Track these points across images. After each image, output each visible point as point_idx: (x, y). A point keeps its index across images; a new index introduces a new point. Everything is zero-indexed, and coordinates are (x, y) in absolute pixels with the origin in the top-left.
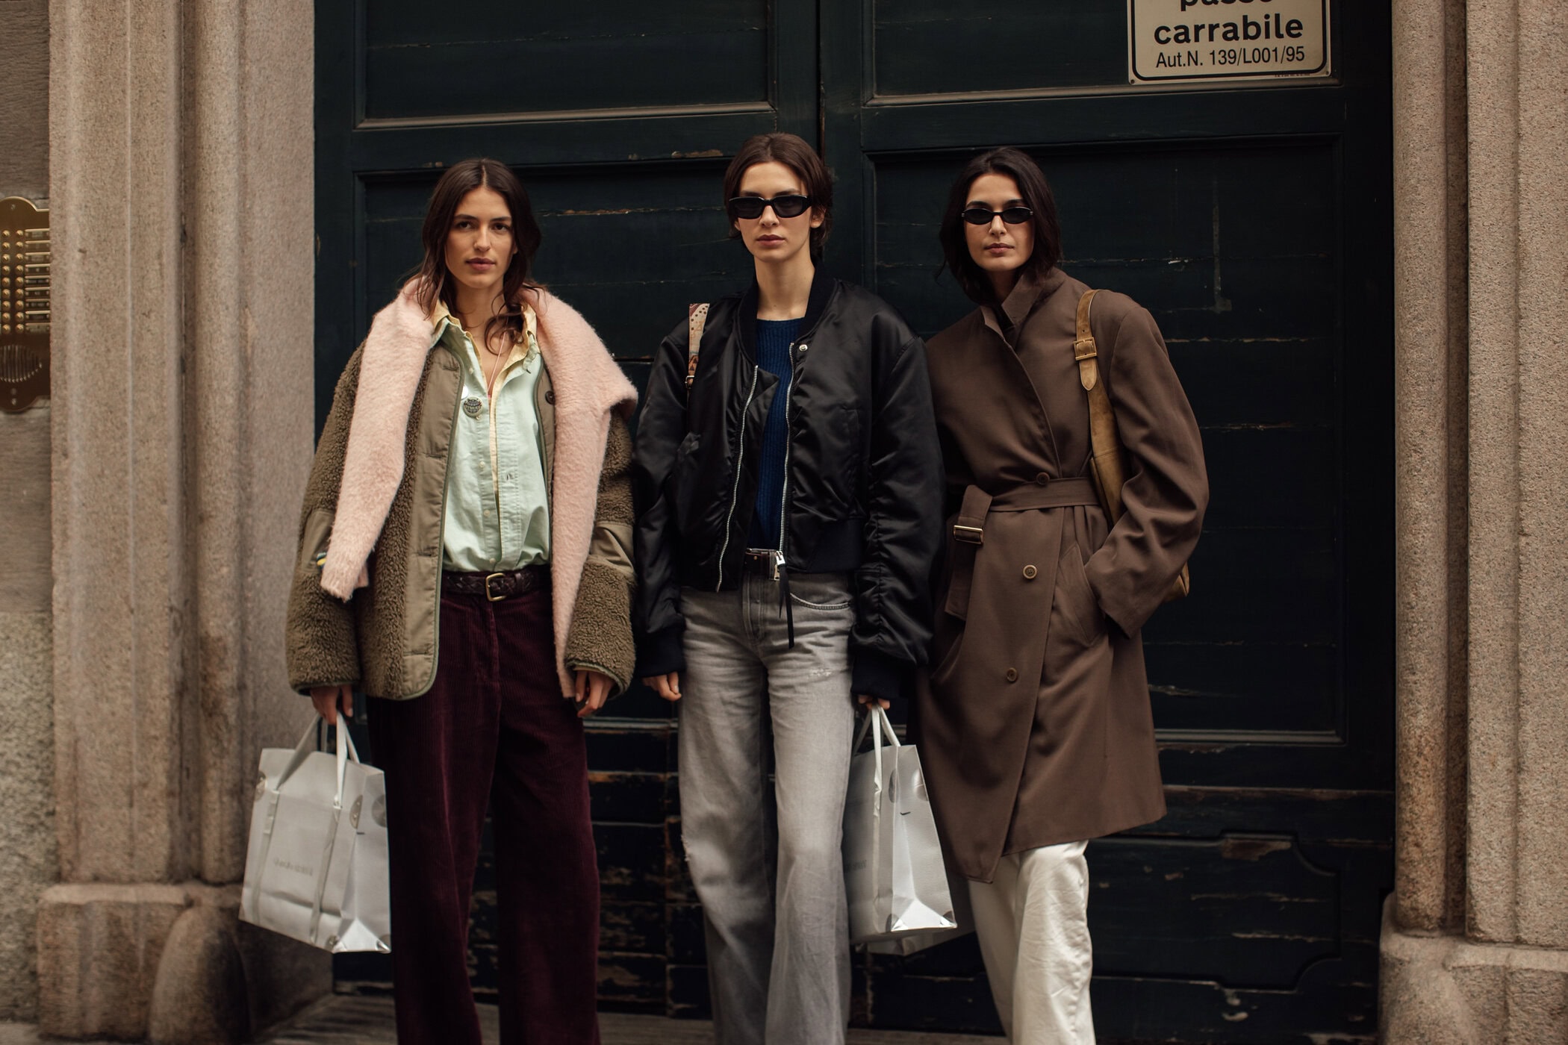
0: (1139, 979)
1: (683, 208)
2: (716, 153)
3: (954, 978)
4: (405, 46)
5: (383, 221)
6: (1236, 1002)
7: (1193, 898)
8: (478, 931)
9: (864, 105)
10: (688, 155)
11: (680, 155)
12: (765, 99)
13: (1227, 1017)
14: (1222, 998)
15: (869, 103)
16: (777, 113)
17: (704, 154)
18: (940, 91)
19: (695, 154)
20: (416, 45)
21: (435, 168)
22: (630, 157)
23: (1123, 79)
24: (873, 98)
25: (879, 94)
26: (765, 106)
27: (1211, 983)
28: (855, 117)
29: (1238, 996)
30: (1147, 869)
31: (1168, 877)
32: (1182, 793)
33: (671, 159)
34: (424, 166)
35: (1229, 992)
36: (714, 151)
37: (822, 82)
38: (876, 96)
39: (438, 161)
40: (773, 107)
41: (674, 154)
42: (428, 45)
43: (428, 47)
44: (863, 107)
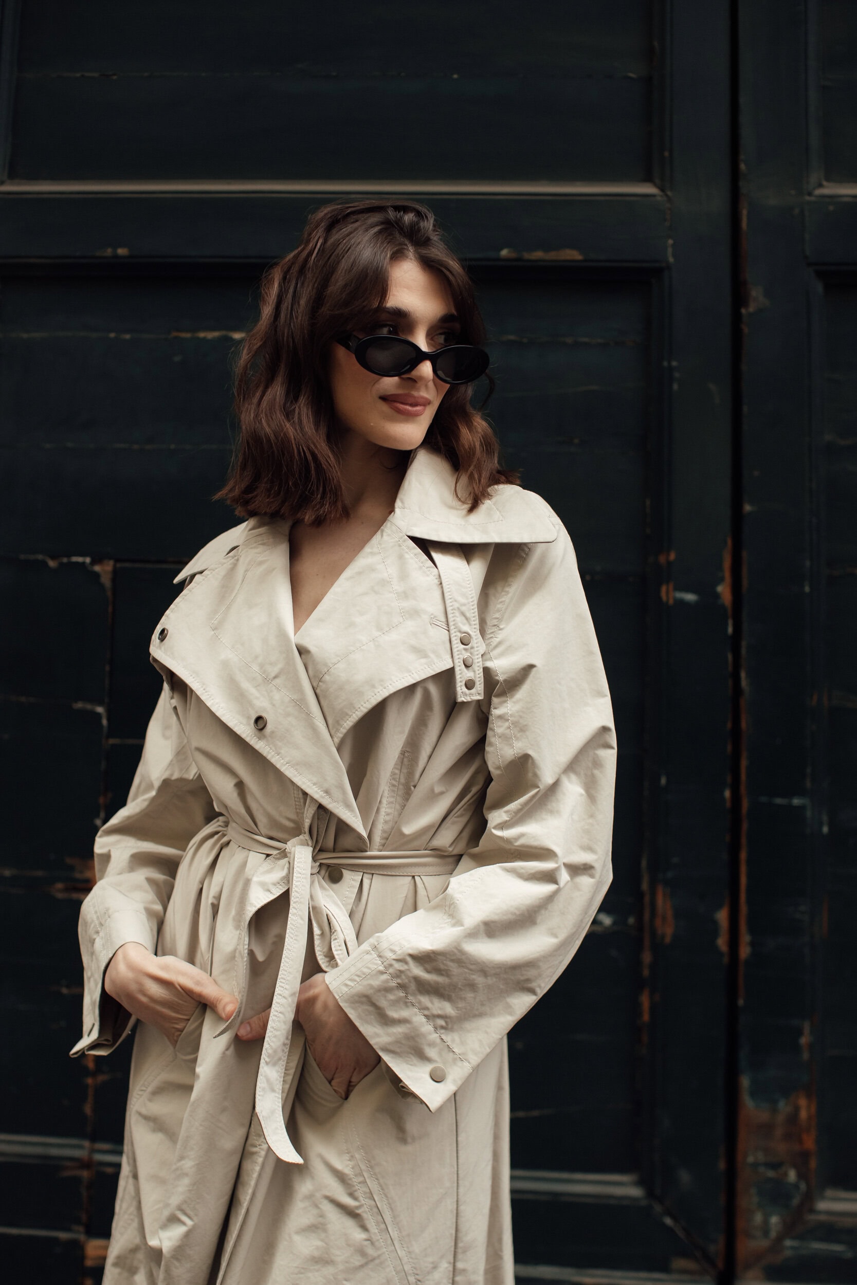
1: (512, 337)
2: (572, 255)
4: (78, 75)
5: (25, 336)
9: (810, 194)
10: (527, 256)
11: (514, 255)
12: (648, 178)
15: (818, 192)
16: (669, 199)
17: (552, 256)
19: (538, 255)
20: (96, 75)
21: (116, 256)
24: (820, 186)
25: (828, 179)
26: (649, 189)
28: (797, 211)
33: (499, 259)
34: (98, 254)
36: (568, 252)
37: (742, 157)
38: (825, 183)
39: (121, 246)
40: (662, 189)
41: (504, 253)
42: (114, 75)
43: (115, 77)
44: (807, 198)
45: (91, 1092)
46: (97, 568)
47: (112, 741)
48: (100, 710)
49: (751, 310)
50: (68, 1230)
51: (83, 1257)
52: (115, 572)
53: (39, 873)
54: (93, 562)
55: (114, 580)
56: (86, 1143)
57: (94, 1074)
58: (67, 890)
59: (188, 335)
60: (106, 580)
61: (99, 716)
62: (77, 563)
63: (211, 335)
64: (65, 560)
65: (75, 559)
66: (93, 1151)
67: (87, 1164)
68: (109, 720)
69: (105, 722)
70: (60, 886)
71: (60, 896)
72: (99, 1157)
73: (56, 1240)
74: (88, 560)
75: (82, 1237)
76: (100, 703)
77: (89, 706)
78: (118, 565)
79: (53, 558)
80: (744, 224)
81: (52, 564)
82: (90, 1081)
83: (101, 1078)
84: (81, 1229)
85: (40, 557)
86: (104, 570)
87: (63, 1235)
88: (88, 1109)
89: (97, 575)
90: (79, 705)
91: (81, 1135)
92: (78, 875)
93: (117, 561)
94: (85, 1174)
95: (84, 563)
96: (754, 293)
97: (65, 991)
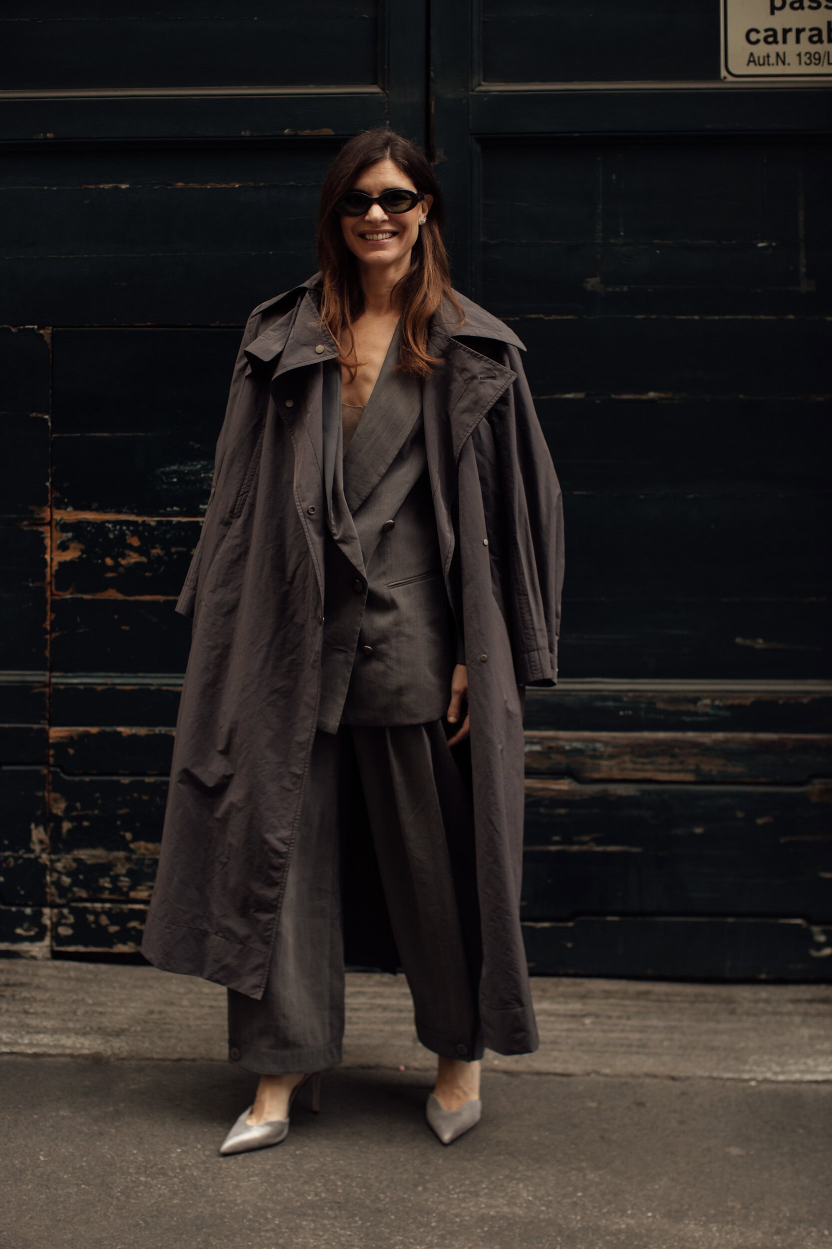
0: (731, 920)
1: (292, 183)
2: (328, 132)
3: (554, 924)
4: (16, 20)
6: (822, 938)
7: (783, 840)
8: (75, 889)
9: (473, 91)
10: (300, 133)
11: (293, 133)
12: (375, 82)
13: (814, 953)
14: (809, 936)
15: (478, 89)
16: (388, 95)
17: (316, 132)
18: (544, 80)
19: (307, 132)
20: (27, 20)
21: (46, 139)
22: (243, 133)
23: (714, 74)
24: (480, 85)
25: (484, 81)
26: (375, 89)
27: (799, 921)
28: (465, 101)
29: (825, 932)
30: (740, 814)
31: (760, 821)
32: (772, 743)
33: (283, 136)
34: (35, 137)
35: (816, 929)
36: (326, 130)
37: (432, 68)
38: (483, 83)
39: (49, 132)
40: (383, 90)
41: (286, 131)
42: (39, 20)
43: (40, 21)
44: (471, 93)
45: (49, 643)
46: (41, 332)
47: (54, 435)
48: (46, 417)
49: (436, 163)
50: (40, 723)
51: (48, 738)
52: (53, 333)
53: (14, 516)
54: (39, 328)
55: (52, 338)
56: (48, 673)
57: (50, 633)
58: (30, 525)
59: (93, 187)
60: (48, 339)
61: (46, 419)
62: (29, 328)
63: (107, 186)
64: (22, 327)
65: (27, 327)
66: (51, 677)
67: (48, 685)
68: (52, 423)
69: (50, 424)
70: (26, 523)
71: (26, 529)
72: (54, 680)
73: (32, 729)
74: (36, 327)
75: (47, 727)
76: (47, 413)
77: (40, 415)
78: (55, 329)
79: (14, 327)
80: (433, 110)
81: (13, 330)
82: (48, 637)
83: (54, 635)
84: (46, 722)
85: (6, 326)
86: (46, 332)
87: (35, 726)
88: (47, 653)
89: (42, 336)
90: (34, 414)
91: (44, 669)
92: (36, 516)
93: (54, 327)
94: (47, 690)
95: (33, 328)
96: (438, 153)
97: (31, 585)
